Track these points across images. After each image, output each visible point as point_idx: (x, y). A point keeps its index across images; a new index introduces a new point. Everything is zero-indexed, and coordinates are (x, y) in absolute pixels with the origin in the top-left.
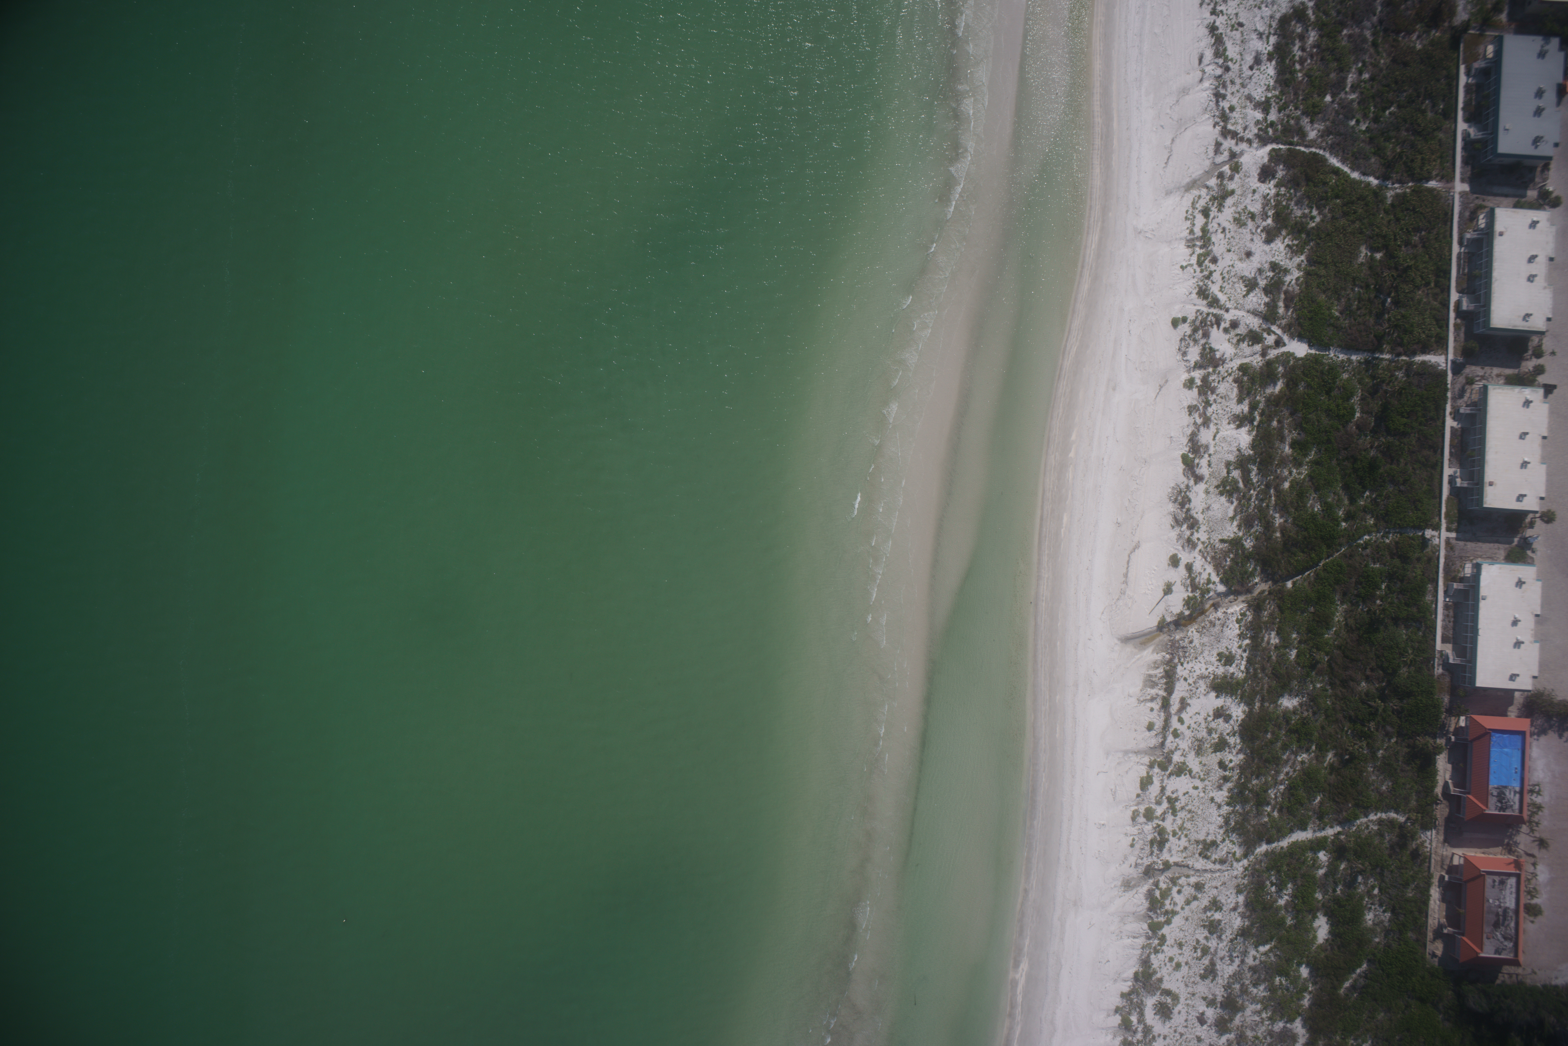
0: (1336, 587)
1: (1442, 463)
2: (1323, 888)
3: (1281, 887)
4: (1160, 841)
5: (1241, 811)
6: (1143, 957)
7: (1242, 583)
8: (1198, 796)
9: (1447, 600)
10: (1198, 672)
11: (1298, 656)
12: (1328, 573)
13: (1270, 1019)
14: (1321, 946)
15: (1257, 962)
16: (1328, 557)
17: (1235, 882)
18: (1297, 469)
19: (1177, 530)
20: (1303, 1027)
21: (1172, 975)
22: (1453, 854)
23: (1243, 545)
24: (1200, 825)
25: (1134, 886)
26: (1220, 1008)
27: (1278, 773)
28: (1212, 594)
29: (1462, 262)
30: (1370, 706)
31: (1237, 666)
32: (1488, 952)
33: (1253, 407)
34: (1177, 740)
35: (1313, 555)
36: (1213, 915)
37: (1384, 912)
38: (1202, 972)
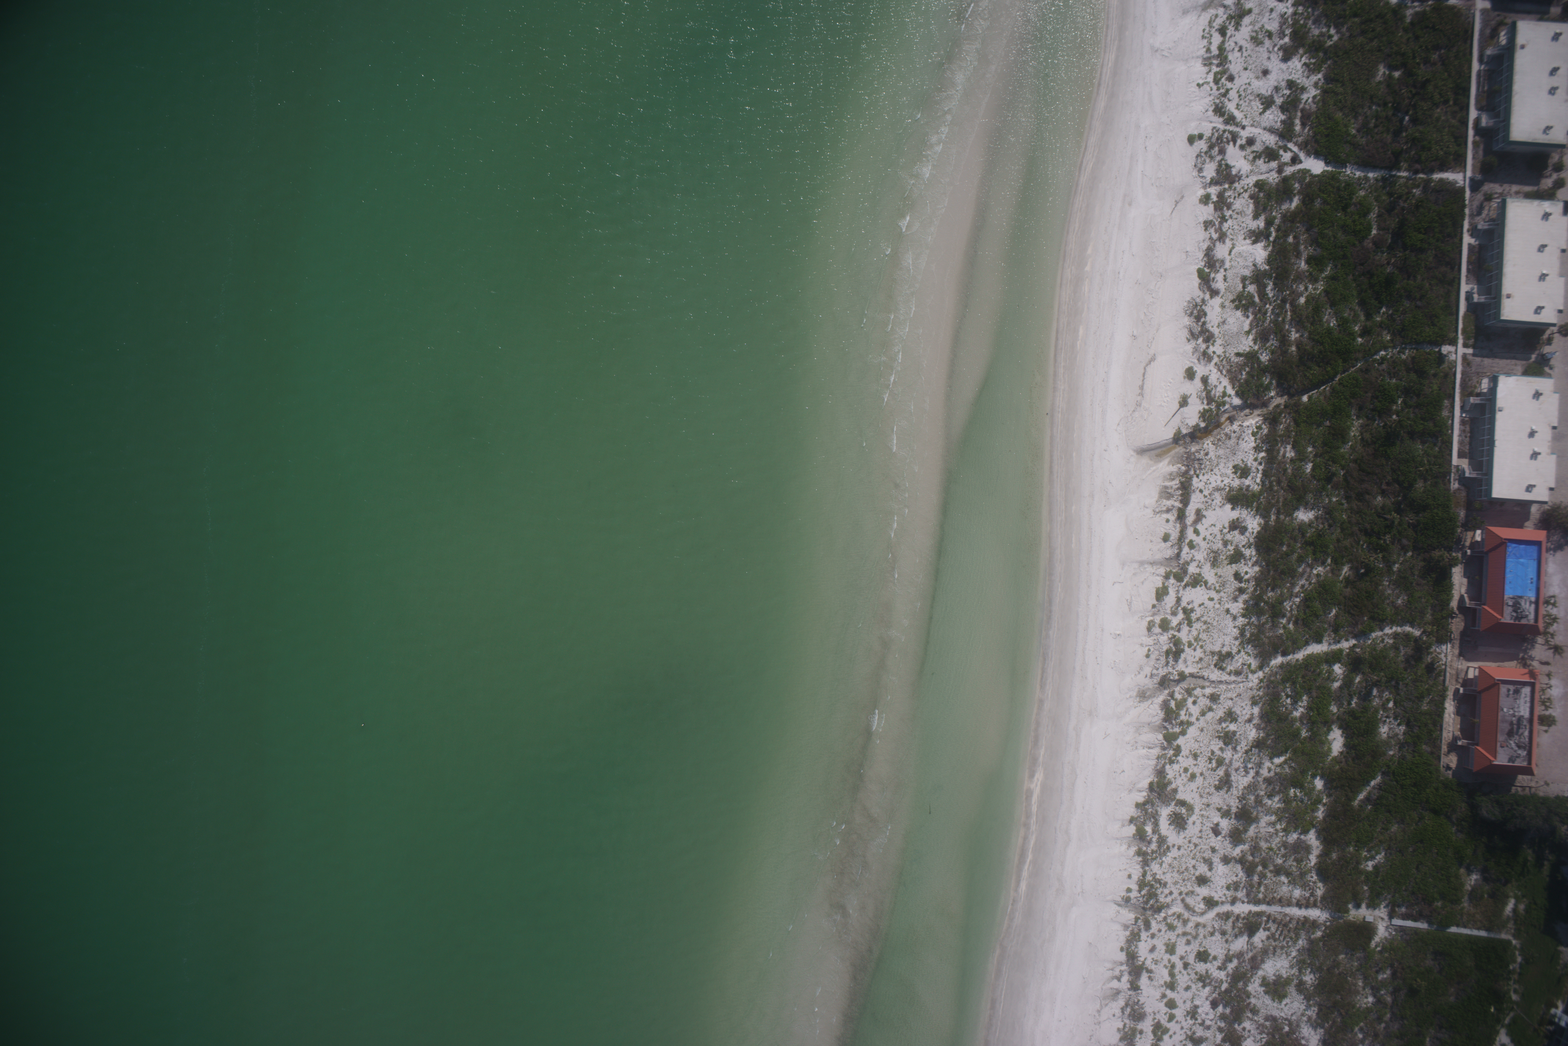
0: (1353, 401)
1: (1459, 279)
2: (1338, 700)
3: (1295, 700)
4: (1175, 652)
5: (1256, 623)
6: (1158, 768)
7: (1257, 396)
8: (1214, 607)
9: (1464, 415)
10: (1214, 484)
11: (1313, 469)
12: (1344, 386)
13: (1284, 830)
14: (1335, 758)
15: (1272, 774)
16: (1344, 372)
17: (1250, 693)
18: (1313, 285)
19: (1193, 343)
20: (1317, 839)
21: (1187, 786)
22: (1468, 667)
23: (1258, 358)
24: (1216, 636)
25: (1150, 697)
26: (1235, 819)
27: (1293, 585)
28: (1227, 406)
29: (1481, 79)
30: (1386, 519)
31: (1252, 478)
32: (1502, 759)
33: (1269, 223)
34: (1193, 551)
35: (1329, 369)
36: (1228, 726)
37: (1399, 725)
38: (1217, 783)
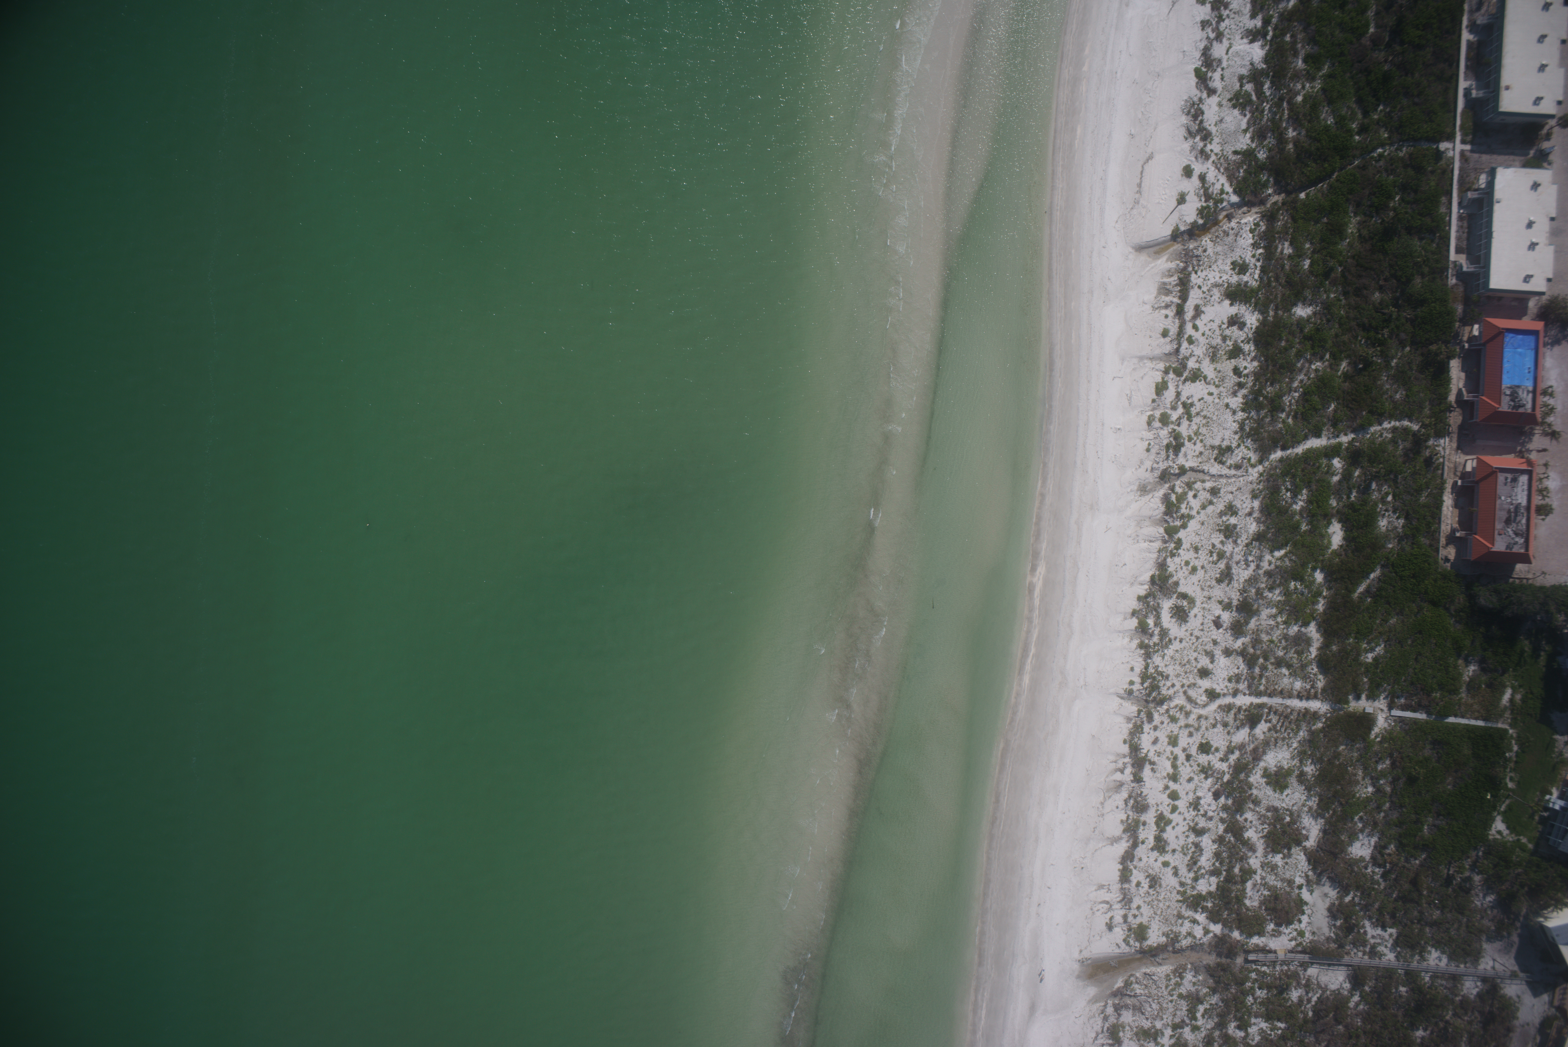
0: (1350, 197)
1: (1458, 76)
2: (1338, 493)
3: (1295, 495)
4: (1176, 446)
5: (1255, 417)
6: (1160, 561)
7: (1255, 193)
8: (1213, 402)
9: (1461, 211)
10: (1212, 281)
11: (1311, 265)
12: (1341, 183)
13: (1285, 623)
14: (1334, 552)
15: (1273, 567)
16: (1341, 169)
17: (1250, 487)
18: (1310, 83)
19: (1190, 142)
20: (1318, 631)
21: (1188, 579)
22: (1466, 461)
23: (1256, 156)
24: (1215, 430)
25: (1151, 491)
26: (1236, 611)
27: (1292, 380)
28: (1225, 204)
30: (1384, 314)
31: (1251, 275)
32: (1500, 546)
33: (1266, 22)
34: (1192, 346)
36: (1228, 520)
37: (1398, 518)
38: (1218, 576)
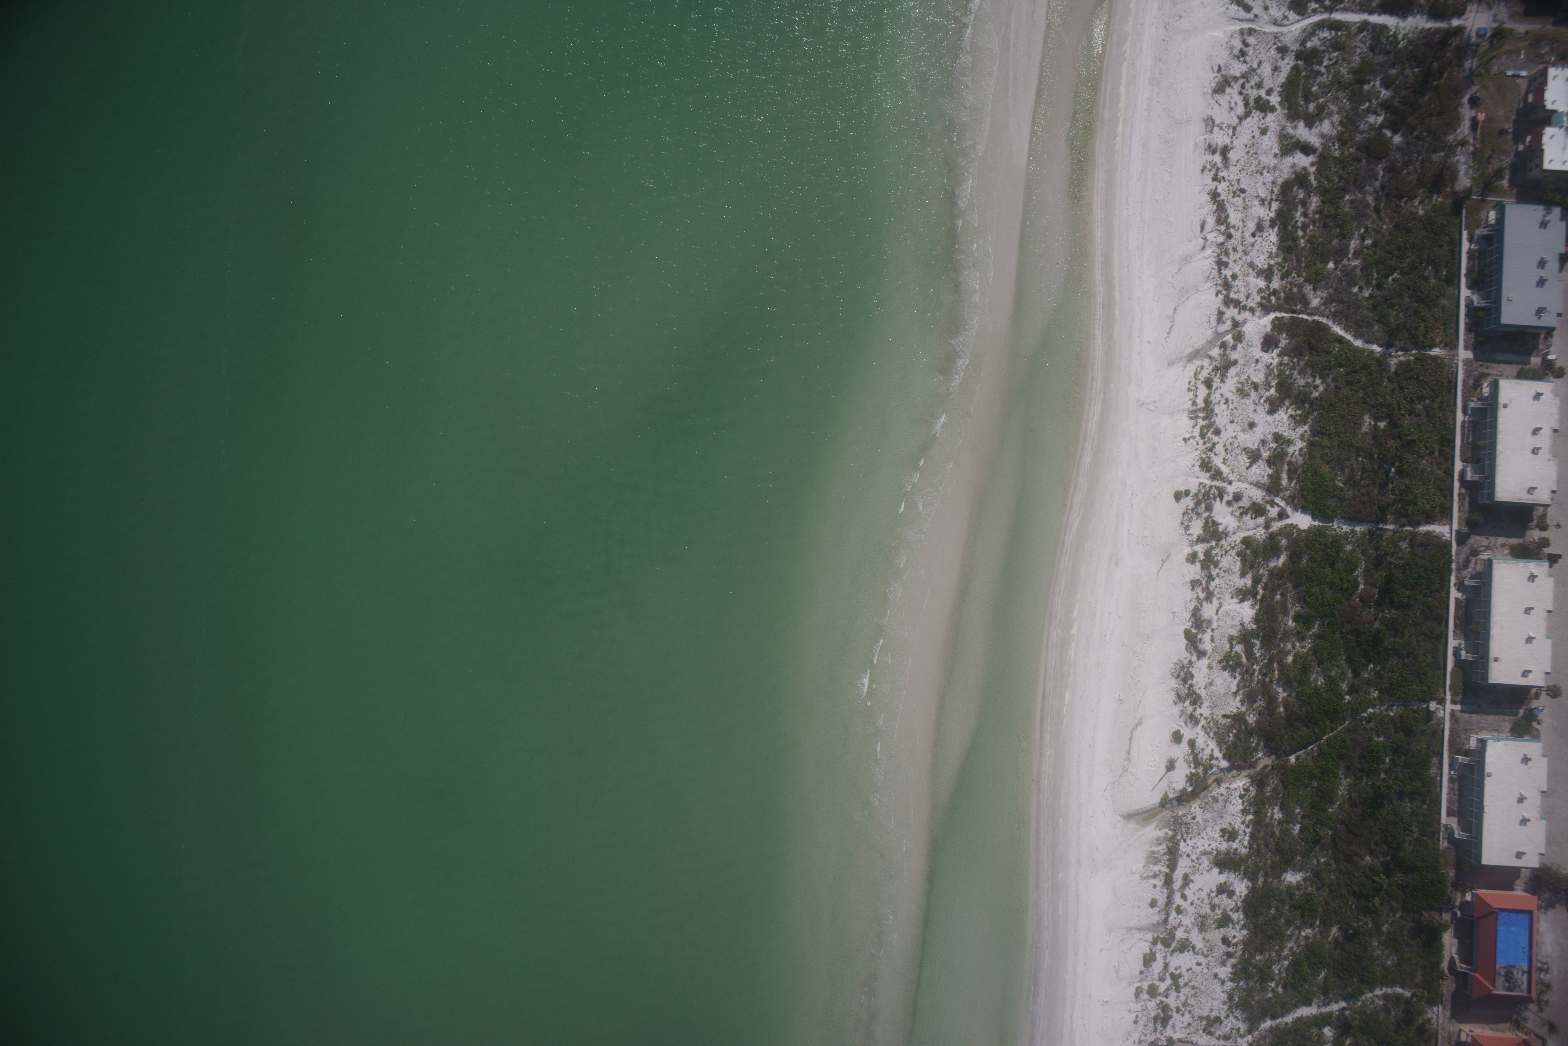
0: (1340, 762)
1: (1447, 635)
4: (1163, 1018)
5: (1244, 986)
7: (1245, 758)
8: (1202, 972)
10: (1201, 848)
11: (1301, 831)
12: (1331, 746)
16: (1332, 731)
18: (1300, 643)
19: (1180, 706)
22: (1461, 1030)
23: (1246, 721)
24: (1204, 1001)
27: (1282, 948)
28: (1214, 769)
29: (1466, 430)
30: (1375, 882)
31: (1240, 841)
33: (1256, 581)
34: (1180, 916)
35: (1317, 730)
